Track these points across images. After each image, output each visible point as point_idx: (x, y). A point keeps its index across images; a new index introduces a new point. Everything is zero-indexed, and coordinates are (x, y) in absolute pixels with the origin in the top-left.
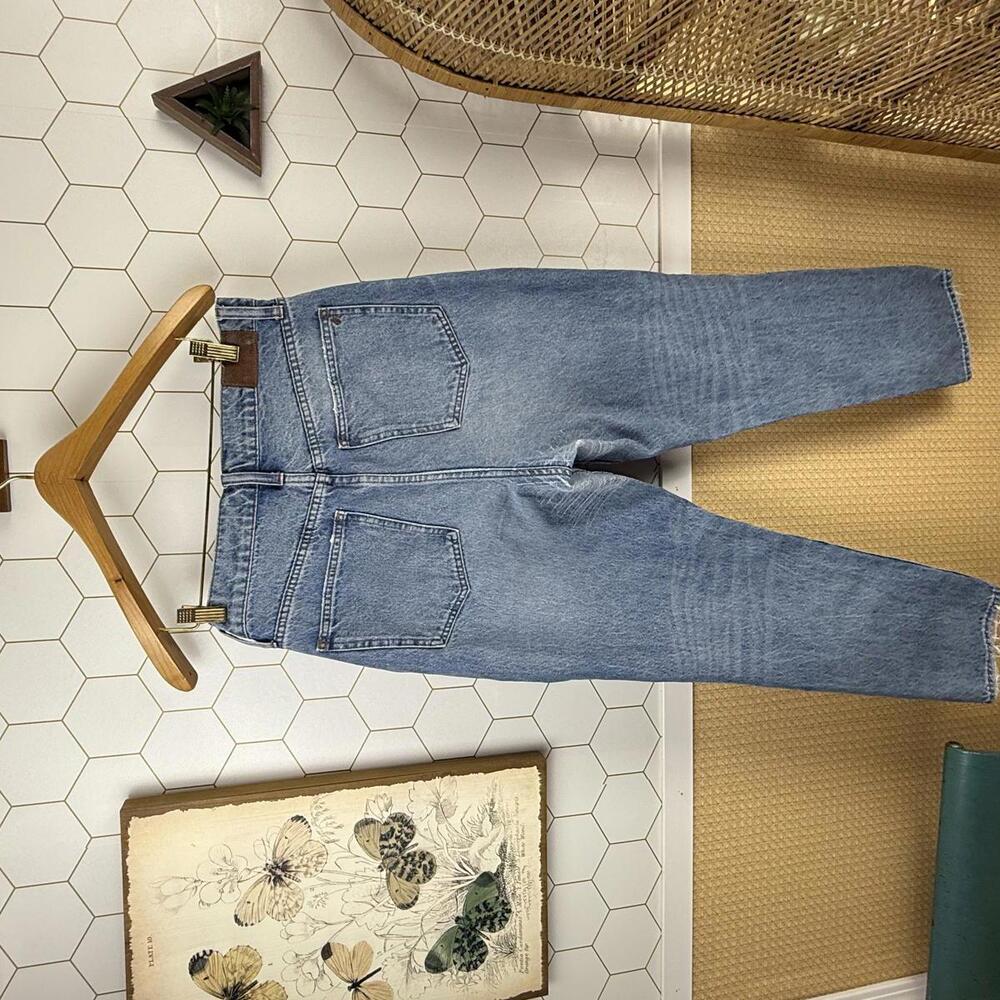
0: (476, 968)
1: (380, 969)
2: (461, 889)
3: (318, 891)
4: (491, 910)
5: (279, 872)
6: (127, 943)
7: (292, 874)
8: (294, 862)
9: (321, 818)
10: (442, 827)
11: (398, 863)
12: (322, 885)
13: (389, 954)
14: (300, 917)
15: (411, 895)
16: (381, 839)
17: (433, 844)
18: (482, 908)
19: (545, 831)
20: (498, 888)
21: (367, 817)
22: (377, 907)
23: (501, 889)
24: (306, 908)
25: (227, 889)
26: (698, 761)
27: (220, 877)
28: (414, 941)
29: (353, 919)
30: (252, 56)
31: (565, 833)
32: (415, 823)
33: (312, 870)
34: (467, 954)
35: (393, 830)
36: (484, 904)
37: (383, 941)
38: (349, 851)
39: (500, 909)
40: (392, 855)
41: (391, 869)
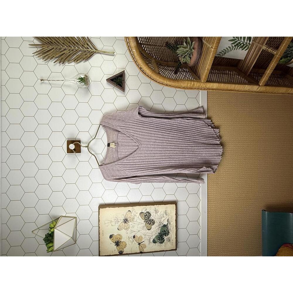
0: (162, 243)
1: (144, 241)
5: (126, 221)
6: (99, 231)
7: (128, 221)
8: (128, 219)
9: (134, 211)
10: (156, 215)
11: (148, 221)
12: (133, 224)
13: (145, 239)
14: (129, 230)
15: (150, 227)
16: (145, 216)
18: (164, 231)
19: (177, 217)
21: (142, 212)
22: (144, 229)
23: (167, 228)
25: (116, 223)
26: (209, 206)
27: (115, 221)
28: (150, 237)
29: (139, 231)
30: (123, 71)
31: (180, 218)
32: (151, 214)
33: (132, 221)
34: (161, 240)
35: (147, 215)
37: (144, 236)
38: (139, 218)
39: (167, 232)
40: (147, 219)
41: (146, 222)
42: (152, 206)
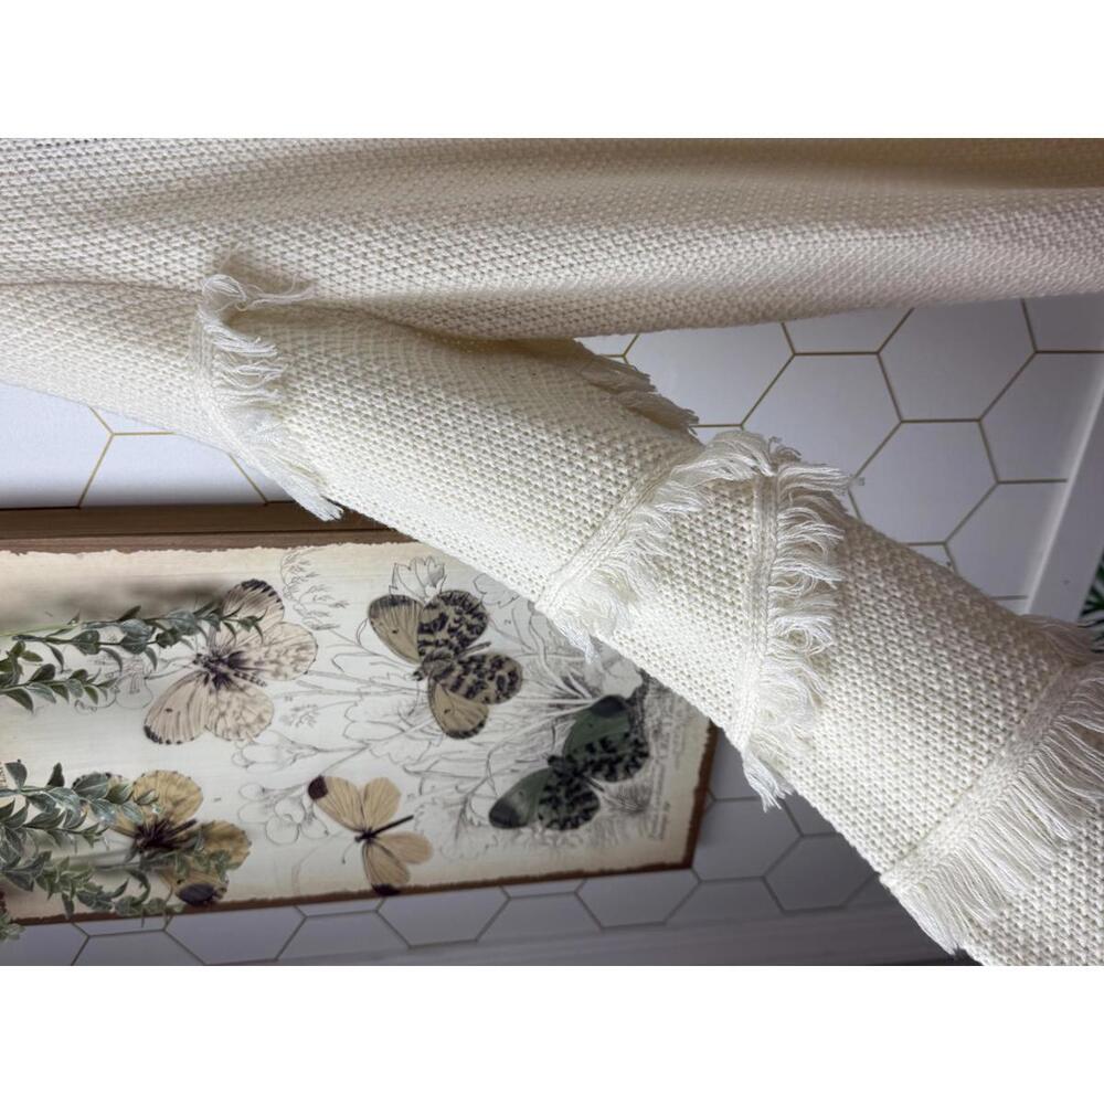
0: (576, 826)
1: (409, 818)
2: (564, 717)
3: (299, 702)
7: (250, 673)
8: (253, 655)
9: (303, 587)
10: (539, 620)
11: (450, 670)
12: (308, 693)
13: (426, 798)
14: (267, 737)
15: (472, 718)
16: (421, 630)
17: (518, 646)
18: (598, 746)
20: (631, 721)
21: (394, 592)
22: (411, 732)
23: (635, 722)
24: (277, 724)
25: (125, 687)
28: (468, 786)
29: (365, 746)
34: (562, 808)
35: (443, 618)
36: (603, 741)
37: (417, 780)
38: (359, 644)
39: (630, 750)
40: (439, 657)
41: (436, 679)
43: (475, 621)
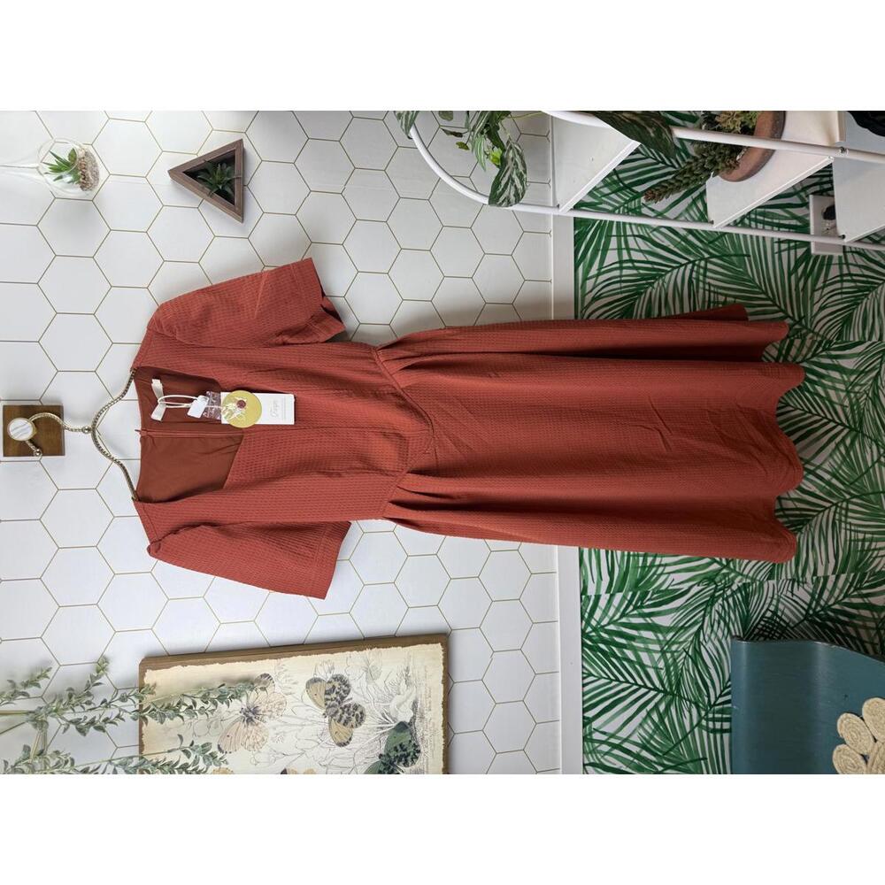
2: (384, 734)
3: (279, 729)
4: (405, 750)
7: (261, 717)
8: (262, 708)
9: (282, 676)
10: (370, 686)
11: (337, 712)
12: (282, 726)
14: (265, 749)
15: (347, 736)
16: (326, 694)
17: (363, 699)
18: (398, 748)
19: (447, 692)
20: (411, 734)
21: (315, 676)
22: (322, 744)
23: (413, 734)
24: (270, 742)
25: (213, 726)
29: (303, 752)
30: (237, 141)
33: (275, 714)
35: (334, 687)
36: (401, 745)
37: (325, 770)
38: (302, 701)
39: (412, 749)
40: (333, 706)
41: (332, 716)
42: (355, 652)
43: (346, 688)
